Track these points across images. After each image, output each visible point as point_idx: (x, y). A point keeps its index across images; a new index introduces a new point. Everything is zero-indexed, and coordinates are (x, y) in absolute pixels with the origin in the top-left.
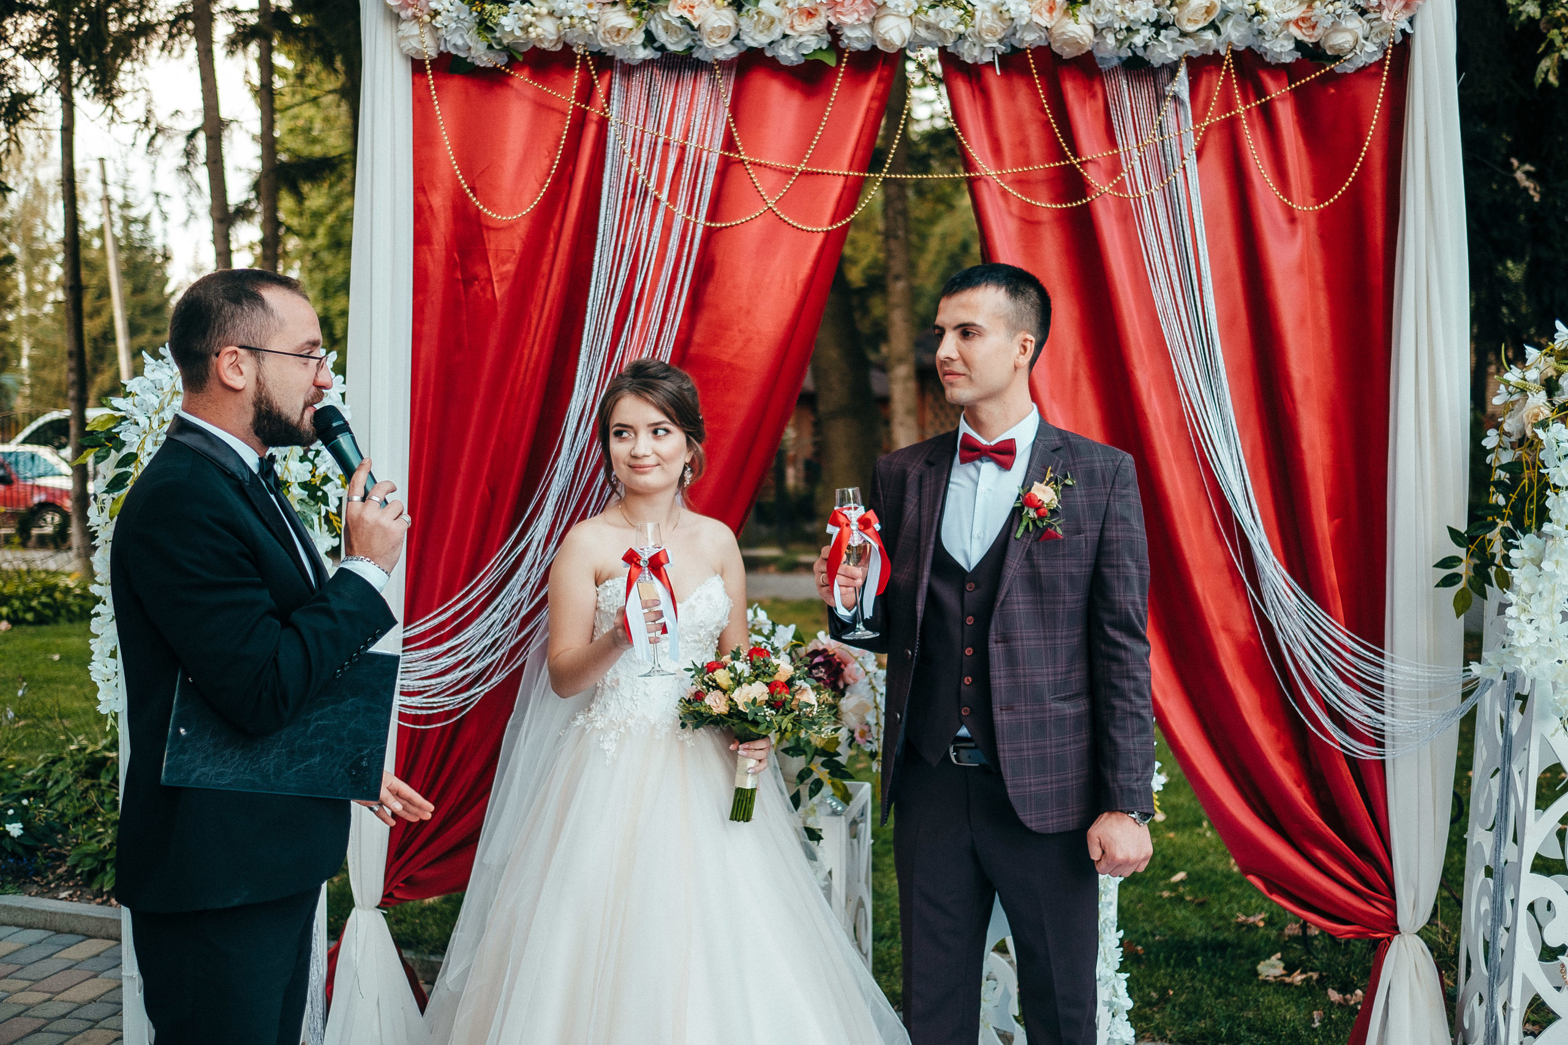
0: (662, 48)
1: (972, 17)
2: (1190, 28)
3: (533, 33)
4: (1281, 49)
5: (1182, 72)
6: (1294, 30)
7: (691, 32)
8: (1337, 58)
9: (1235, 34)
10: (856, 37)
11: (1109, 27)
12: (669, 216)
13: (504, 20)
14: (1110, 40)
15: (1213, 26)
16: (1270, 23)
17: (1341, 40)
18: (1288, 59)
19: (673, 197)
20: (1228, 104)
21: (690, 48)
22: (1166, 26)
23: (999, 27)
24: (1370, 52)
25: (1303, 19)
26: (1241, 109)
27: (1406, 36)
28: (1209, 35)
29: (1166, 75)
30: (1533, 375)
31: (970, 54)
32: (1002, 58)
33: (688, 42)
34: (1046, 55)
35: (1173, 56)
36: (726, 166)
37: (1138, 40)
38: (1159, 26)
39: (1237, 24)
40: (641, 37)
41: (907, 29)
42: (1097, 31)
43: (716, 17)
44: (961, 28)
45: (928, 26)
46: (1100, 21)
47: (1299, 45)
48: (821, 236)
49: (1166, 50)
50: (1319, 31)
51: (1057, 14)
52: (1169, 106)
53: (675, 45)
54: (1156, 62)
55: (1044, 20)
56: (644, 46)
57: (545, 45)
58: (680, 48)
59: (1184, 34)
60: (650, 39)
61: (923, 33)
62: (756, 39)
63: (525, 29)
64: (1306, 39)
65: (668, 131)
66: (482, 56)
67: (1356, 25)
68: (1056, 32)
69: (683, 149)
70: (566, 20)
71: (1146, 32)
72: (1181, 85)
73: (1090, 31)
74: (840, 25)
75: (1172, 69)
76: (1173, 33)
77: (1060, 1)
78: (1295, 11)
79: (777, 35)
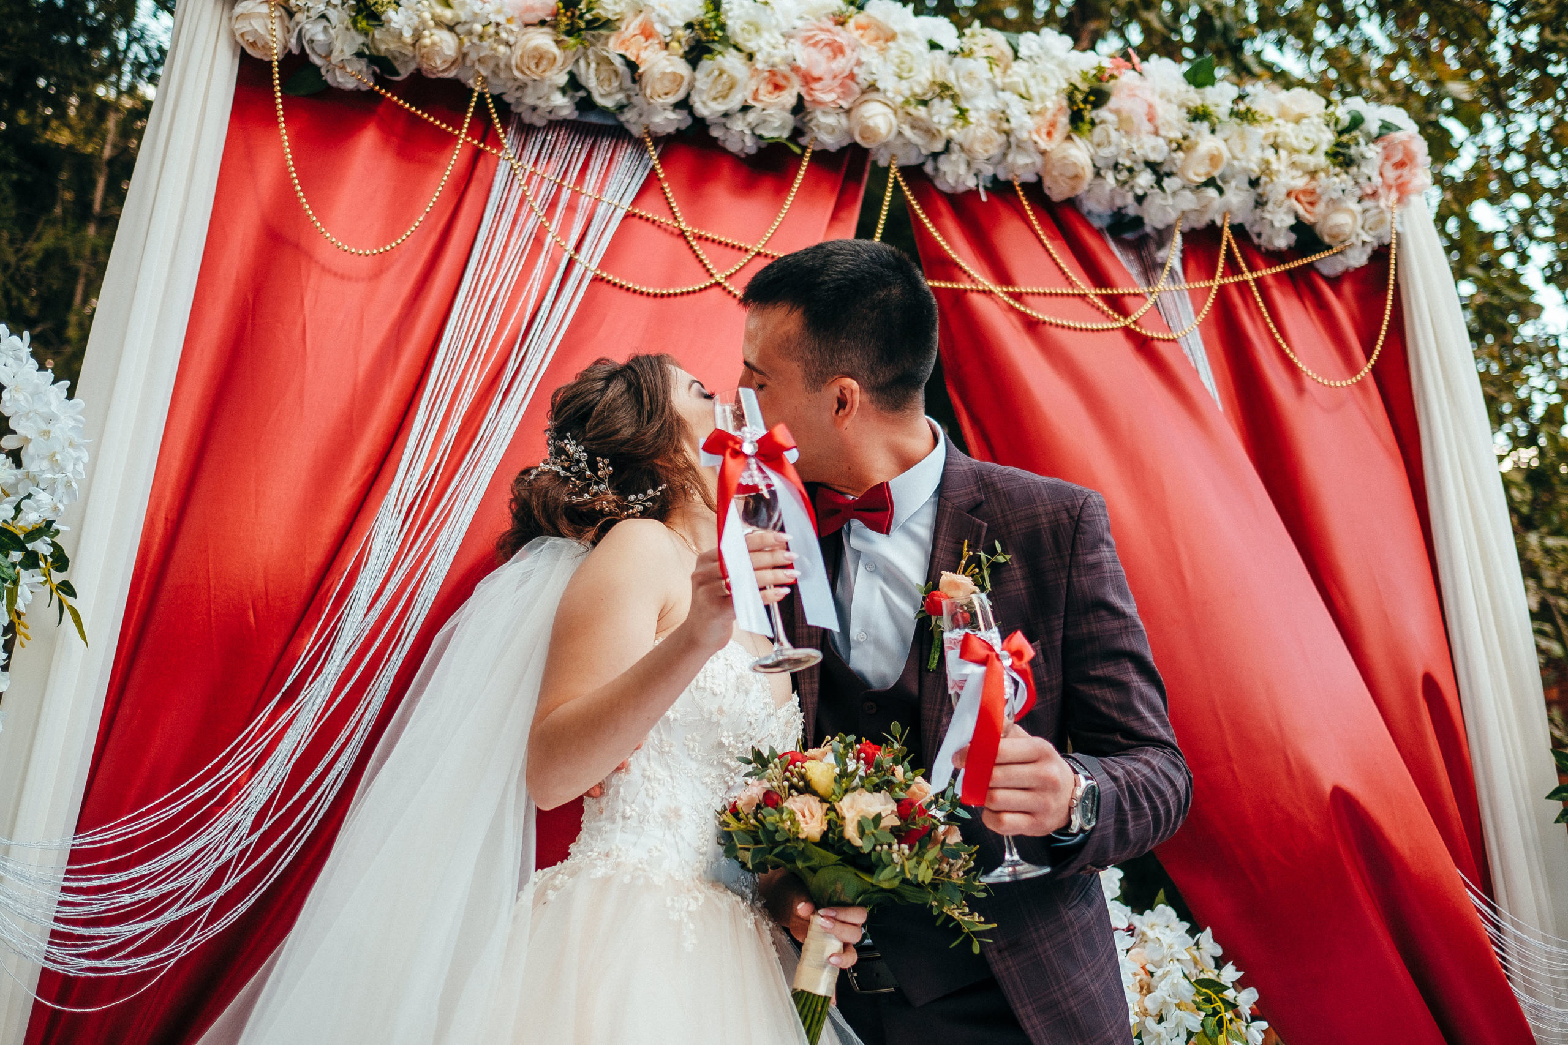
0: (586, 104)
2: (1191, 182)
3: (427, 39)
4: (1279, 227)
5: (1176, 240)
6: (1297, 202)
7: (628, 83)
9: (1236, 201)
10: (826, 128)
11: (1109, 163)
14: (1106, 183)
15: (1213, 186)
17: (1340, 223)
18: (1281, 242)
21: (621, 106)
22: (1169, 172)
25: (1305, 192)
28: (1212, 192)
29: (1153, 248)
31: (956, 171)
32: (988, 184)
33: (620, 97)
34: (1032, 188)
35: (1170, 219)
37: (1134, 191)
38: (1162, 173)
39: (1238, 187)
40: (563, 79)
41: (891, 122)
42: (1096, 168)
43: (666, 63)
44: (950, 138)
45: (915, 125)
46: (1102, 155)
47: (1298, 223)
49: (1163, 206)
50: (1320, 208)
51: (1057, 134)
52: (1165, 274)
53: (605, 97)
54: (1148, 225)
56: (563, 90)
58: (609, 103)
59: (1186, 185)
60: (574, 84)
61: (907, 131)
64: (1307, 216)
66: (346, 64)
67: (1356, 208)
71: (1146, 181)
72: (1173, 253)
73: (1089, 167)
75: (1164, 235)
76: (1177, 184)
77: (1064, 120)
78: (1301, 182)
79: (734, 102)
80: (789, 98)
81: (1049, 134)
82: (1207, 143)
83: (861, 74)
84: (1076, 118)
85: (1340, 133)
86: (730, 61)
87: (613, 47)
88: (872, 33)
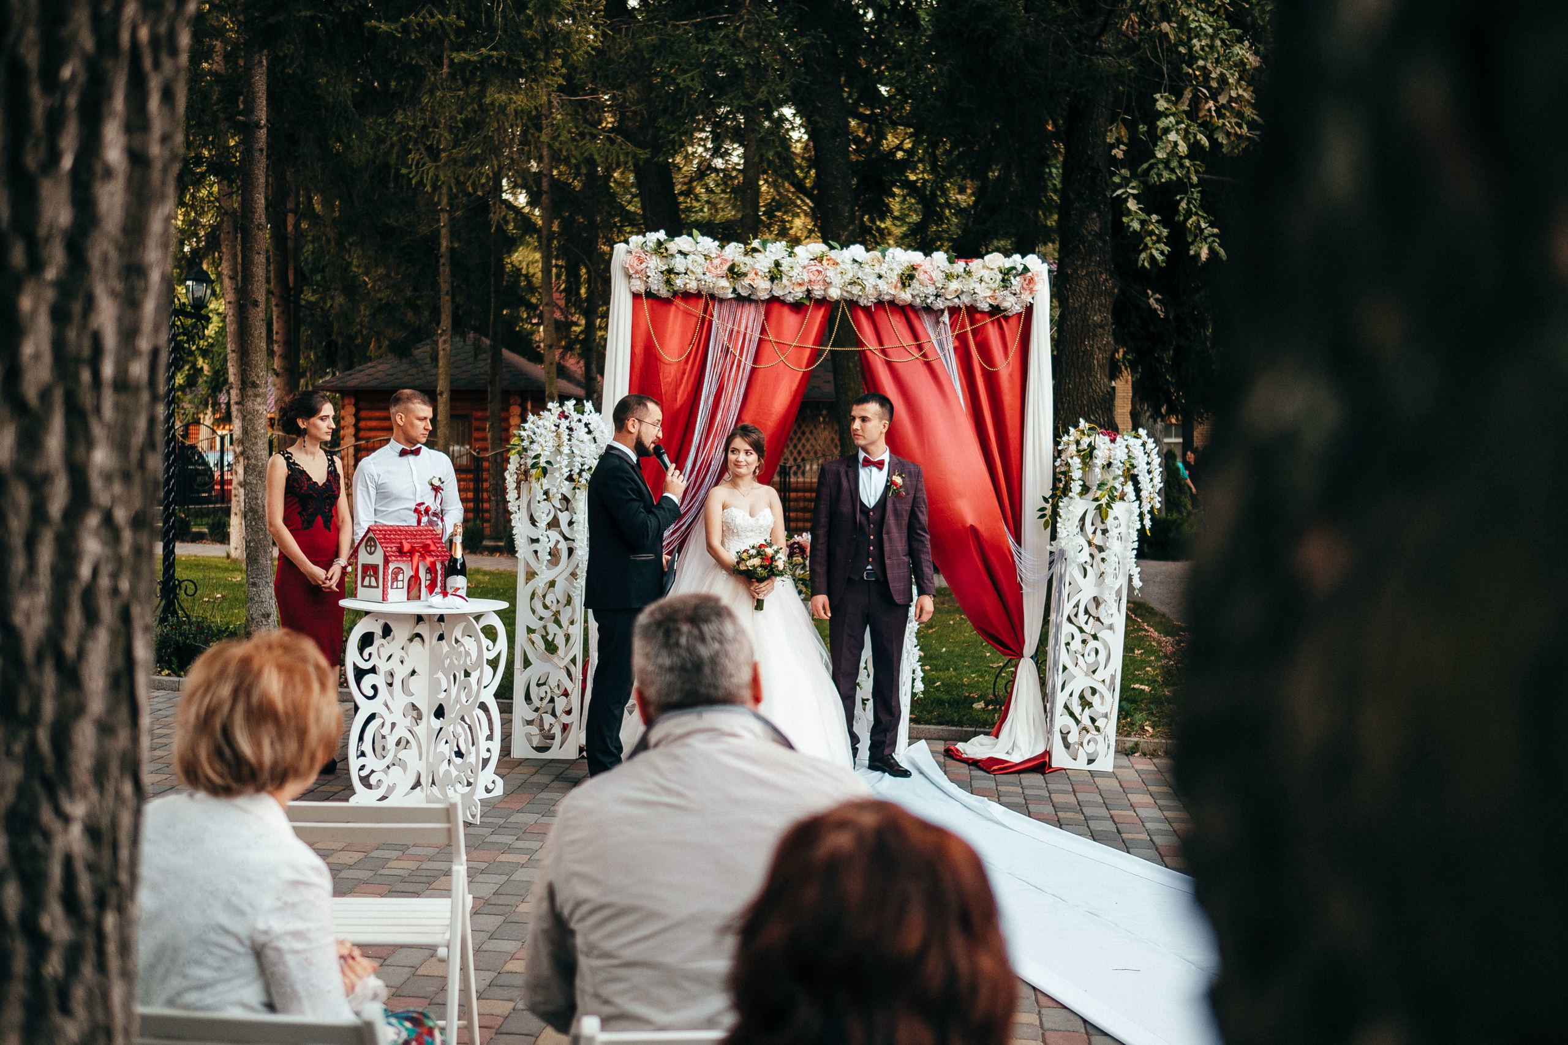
0: (739, 294)
1: (864, 288)
2: (949, 297)
3: (688, 286)
4: (984, 306)
5: (946, 313)
6: (988, 300)
7: (752, 289)
8: (1005, 310)
9: (966, 300)
10: (818, 293)
11: (918, 295)
12: (740, 362)
13: (677, 281)
14: (918, 300)
15: (958, 297)
16: (979, 297)
17: (1006, 305)
18: (987, 310)
19: (741, 355)
20: (963, 326)
21: (750, 295)
22: (940, 296)
23: (876, 294)
24: (1018, 309)
25: (992, 297)
26: (969, 329)
27: (1031, 305)
28: (956, 300)
29: (939, 313)
30: (1072, 438)
31: (863, 302)
32: (875, 304)
33: (750, 292)
34: (892, 303)
35: (942, 307)
36: (761, 341)
37: (929, 301)
38: (937, 296)
39: (967, 296)
40: (731, 290)
41: (839, 292)
42: (913, 296)
43: (763, 283)
44: (860, 293)
45: (847, 292)
46: (915, 293)
47: (991, 305)
48: (801, 373)
49: (940, 304)
50: (998, 301)
51: (898, 290)
52: (942, 325)
53: (744, 293)
54: (936, 308)
55: (893, 292)
56: (732, 293)
57: (692, 291)
58: (746, 295)
59: (946, 299)
60: (734, 290)
61: (845, 294)
62: (777, 292)
63: (685, 285)
64: (994, 303)
65: (739, 326)
66: (664, 292)
67: (1012, 299)
68: (897, 296)
69: (745, 334)
70: (703, 283)
71: (932, 298)
72: (946, 318)
73: (910, 296)
74: (813, 289)
75: (942, 311)
76: (943, 299)
77: (899, 285)
78: (989, 293)
79: (787, 292)
80: (804, 288)
81: (896, 288)
82: (954, 285)
83: (828, 280)
84: (904, 284)
85: (1005, 274)
86: (785, 280)
87: (746, 281)
88: (831, 262)
